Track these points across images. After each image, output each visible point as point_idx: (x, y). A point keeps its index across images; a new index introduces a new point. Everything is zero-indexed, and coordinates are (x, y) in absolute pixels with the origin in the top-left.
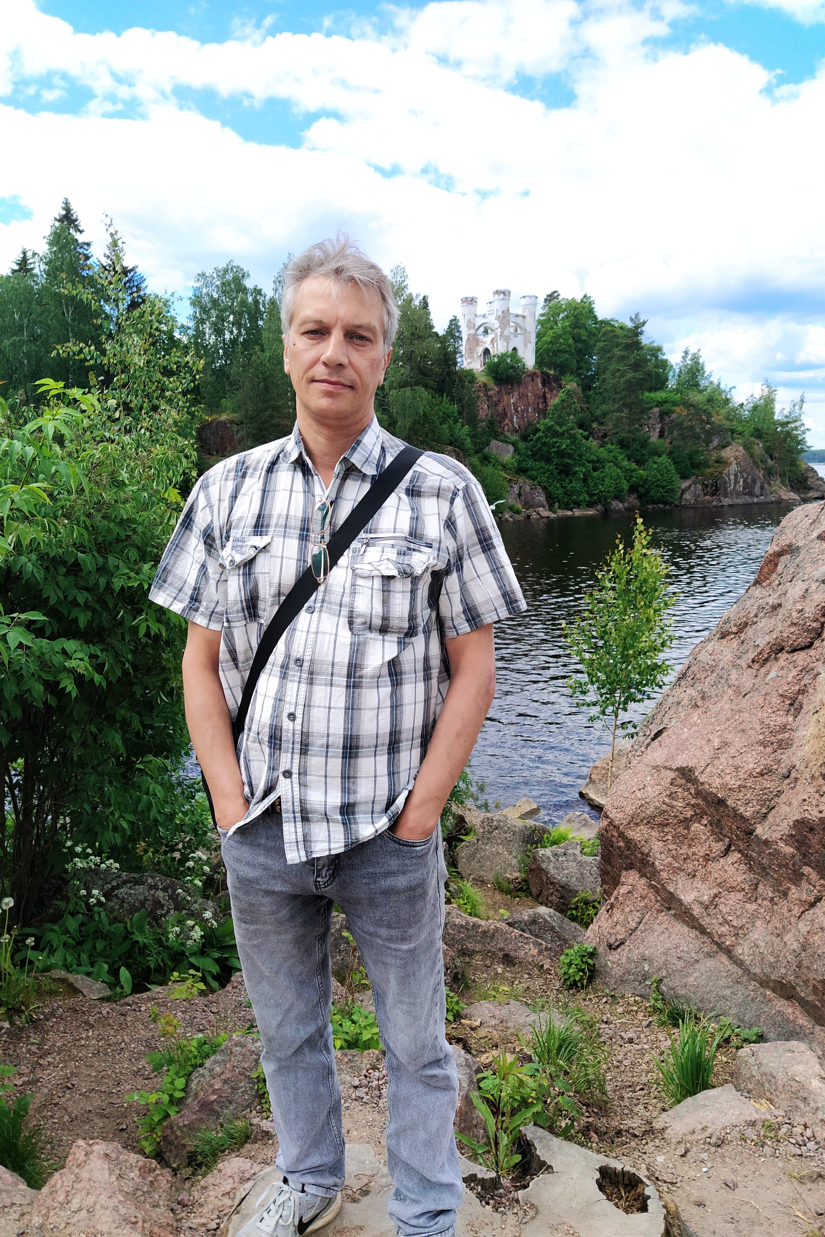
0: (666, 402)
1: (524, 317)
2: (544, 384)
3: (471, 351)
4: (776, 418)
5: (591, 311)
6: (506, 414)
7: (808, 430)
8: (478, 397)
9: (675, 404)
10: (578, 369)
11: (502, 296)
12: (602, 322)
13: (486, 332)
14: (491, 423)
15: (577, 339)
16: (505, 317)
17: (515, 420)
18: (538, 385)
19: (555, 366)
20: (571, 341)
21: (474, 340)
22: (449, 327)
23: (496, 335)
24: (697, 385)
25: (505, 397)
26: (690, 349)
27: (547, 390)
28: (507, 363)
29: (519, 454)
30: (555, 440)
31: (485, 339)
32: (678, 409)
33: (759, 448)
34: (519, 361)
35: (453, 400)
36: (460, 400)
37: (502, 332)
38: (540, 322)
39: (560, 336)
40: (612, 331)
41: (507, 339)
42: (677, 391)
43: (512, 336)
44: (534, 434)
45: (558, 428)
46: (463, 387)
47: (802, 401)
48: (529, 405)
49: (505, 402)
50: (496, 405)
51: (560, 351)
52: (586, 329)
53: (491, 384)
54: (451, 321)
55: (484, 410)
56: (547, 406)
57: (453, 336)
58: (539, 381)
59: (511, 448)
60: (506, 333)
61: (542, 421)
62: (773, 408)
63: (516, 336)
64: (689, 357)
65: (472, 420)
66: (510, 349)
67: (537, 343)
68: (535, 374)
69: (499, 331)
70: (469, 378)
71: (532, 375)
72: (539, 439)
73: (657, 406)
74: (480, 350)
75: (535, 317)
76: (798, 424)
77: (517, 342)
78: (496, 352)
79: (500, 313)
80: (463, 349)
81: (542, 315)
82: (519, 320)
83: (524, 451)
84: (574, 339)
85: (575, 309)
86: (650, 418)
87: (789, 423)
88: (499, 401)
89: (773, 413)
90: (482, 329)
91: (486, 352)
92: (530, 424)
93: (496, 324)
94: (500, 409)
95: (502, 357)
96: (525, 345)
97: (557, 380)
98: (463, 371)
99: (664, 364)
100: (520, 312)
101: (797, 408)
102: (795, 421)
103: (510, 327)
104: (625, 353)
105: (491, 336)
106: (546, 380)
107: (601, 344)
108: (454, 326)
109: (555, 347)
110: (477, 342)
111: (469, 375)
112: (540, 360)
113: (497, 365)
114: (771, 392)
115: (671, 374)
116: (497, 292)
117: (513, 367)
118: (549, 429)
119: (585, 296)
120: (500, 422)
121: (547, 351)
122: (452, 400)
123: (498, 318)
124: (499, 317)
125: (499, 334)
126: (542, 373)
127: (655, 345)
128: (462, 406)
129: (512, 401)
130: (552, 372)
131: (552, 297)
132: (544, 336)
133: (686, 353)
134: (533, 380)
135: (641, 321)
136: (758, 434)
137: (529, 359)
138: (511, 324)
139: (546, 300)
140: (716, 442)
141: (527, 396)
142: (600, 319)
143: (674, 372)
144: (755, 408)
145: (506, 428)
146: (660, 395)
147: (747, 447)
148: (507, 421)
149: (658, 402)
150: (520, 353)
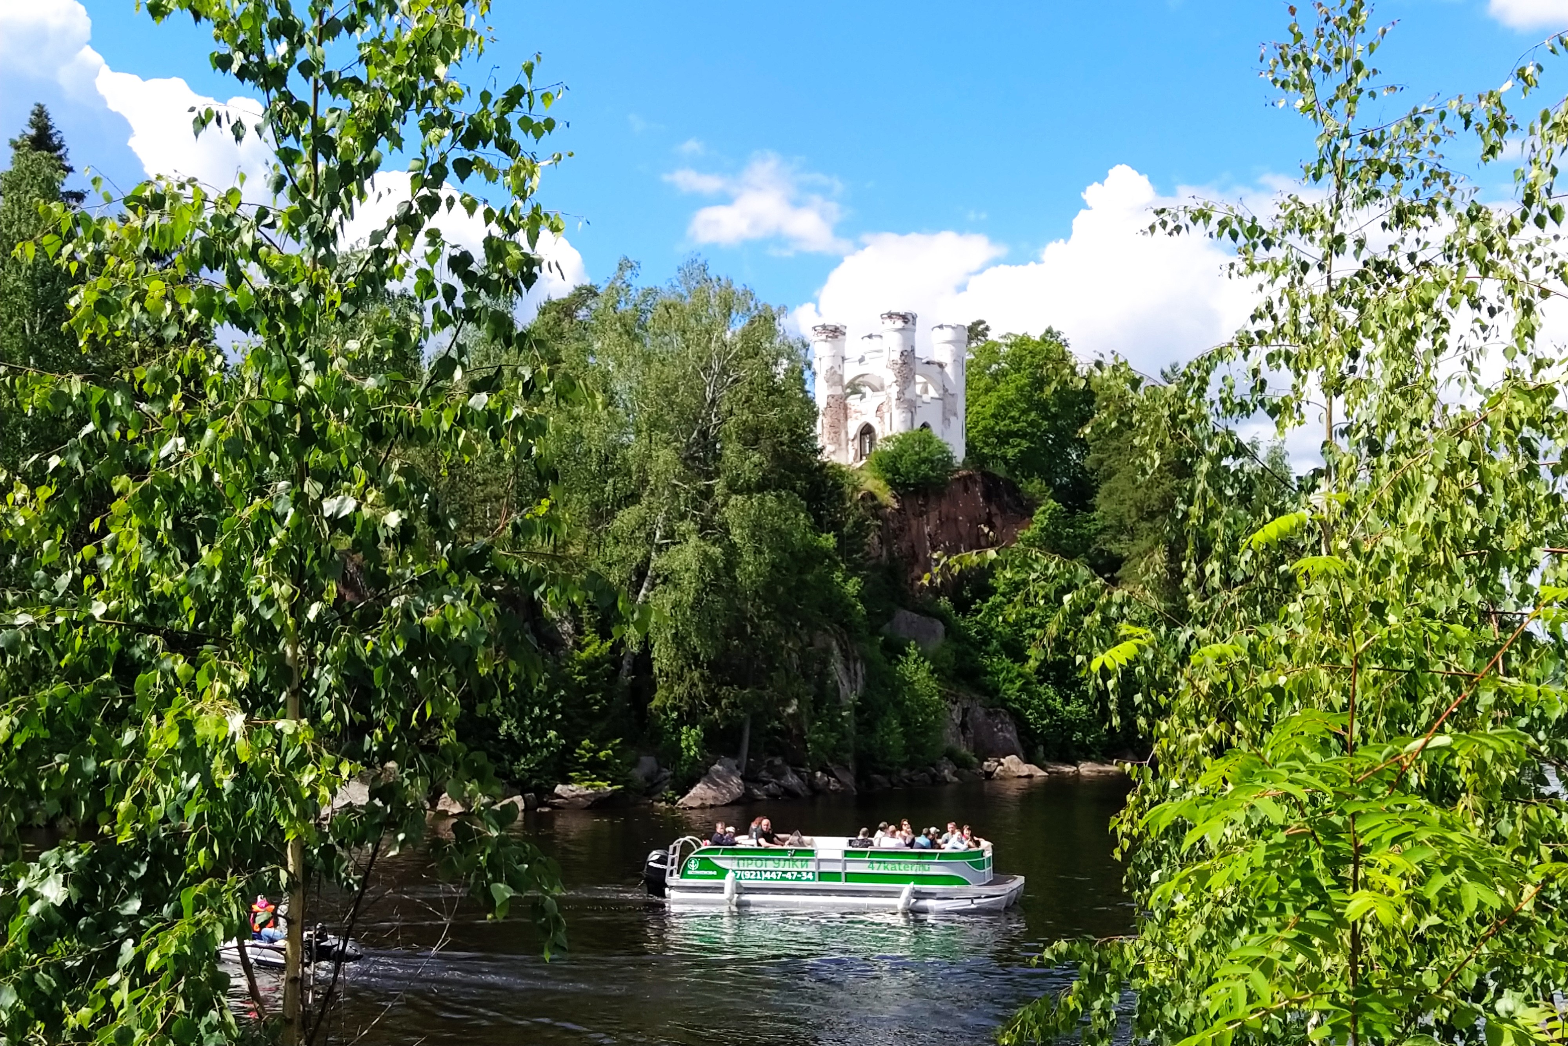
1: (941, 365)
2: (988, 497)
3: (836, 427)
5: (1064, 356)
10: (1049, 469)
11: (899, 324)
14: (890, 572)
16: (906, 364)
18: (975, 498)
19: (1005, 464)
21: (841, 409)
23: (889, 398)
25: (914, 522)
27: (994, 509)
28: (916, 453)
29: (955, 638)
31: (862, 407)
34: (937, 448)
37: (901, 393)
39: (1012, 405)
41: (910, 408)
43: (921, 401)
49: (914, 531)
50: (897, 537)
51: (1014, 435)
53: (886, 494)
58: (978, 490)
59: (939, 626)
60: (908, 395)
63: (928, 401)
66: (917, 425)
68: (969, 475)
69: (895, 389)
71: (964, 479)
74: (855, 427)
75: (958, 367)
77: (929, 414)
78: (888, 433)
79: (896, 356)
82: (933, 371)
85: (1033, 354)
88: (902, 529)
91: (867, 431)
93: (889, 377)
94: (905, 544)
95: (904, 442)
96: (946, 420)
97: (1013, 490)
100: (935, 356)
105: (876, 400)
106: (992, 490)
109: (1002, 426)
110: (848, 411)
111: (839, 476)
112: (975, 446)
113: (895, 456)
116: (890, 316)
119: (1049, 331)
120: (907, 572)
121: (986, 433)
123: (892, 365)
124: (895, 363)
125: (894, 396)
126: (981, 473)
129: (927, 530)
130: (1001, 475)
131: (976, 331)
134: (966, 489)
137: (954, 448)
138: (919, 378)
141: (956, 520)
150: (938, 434)
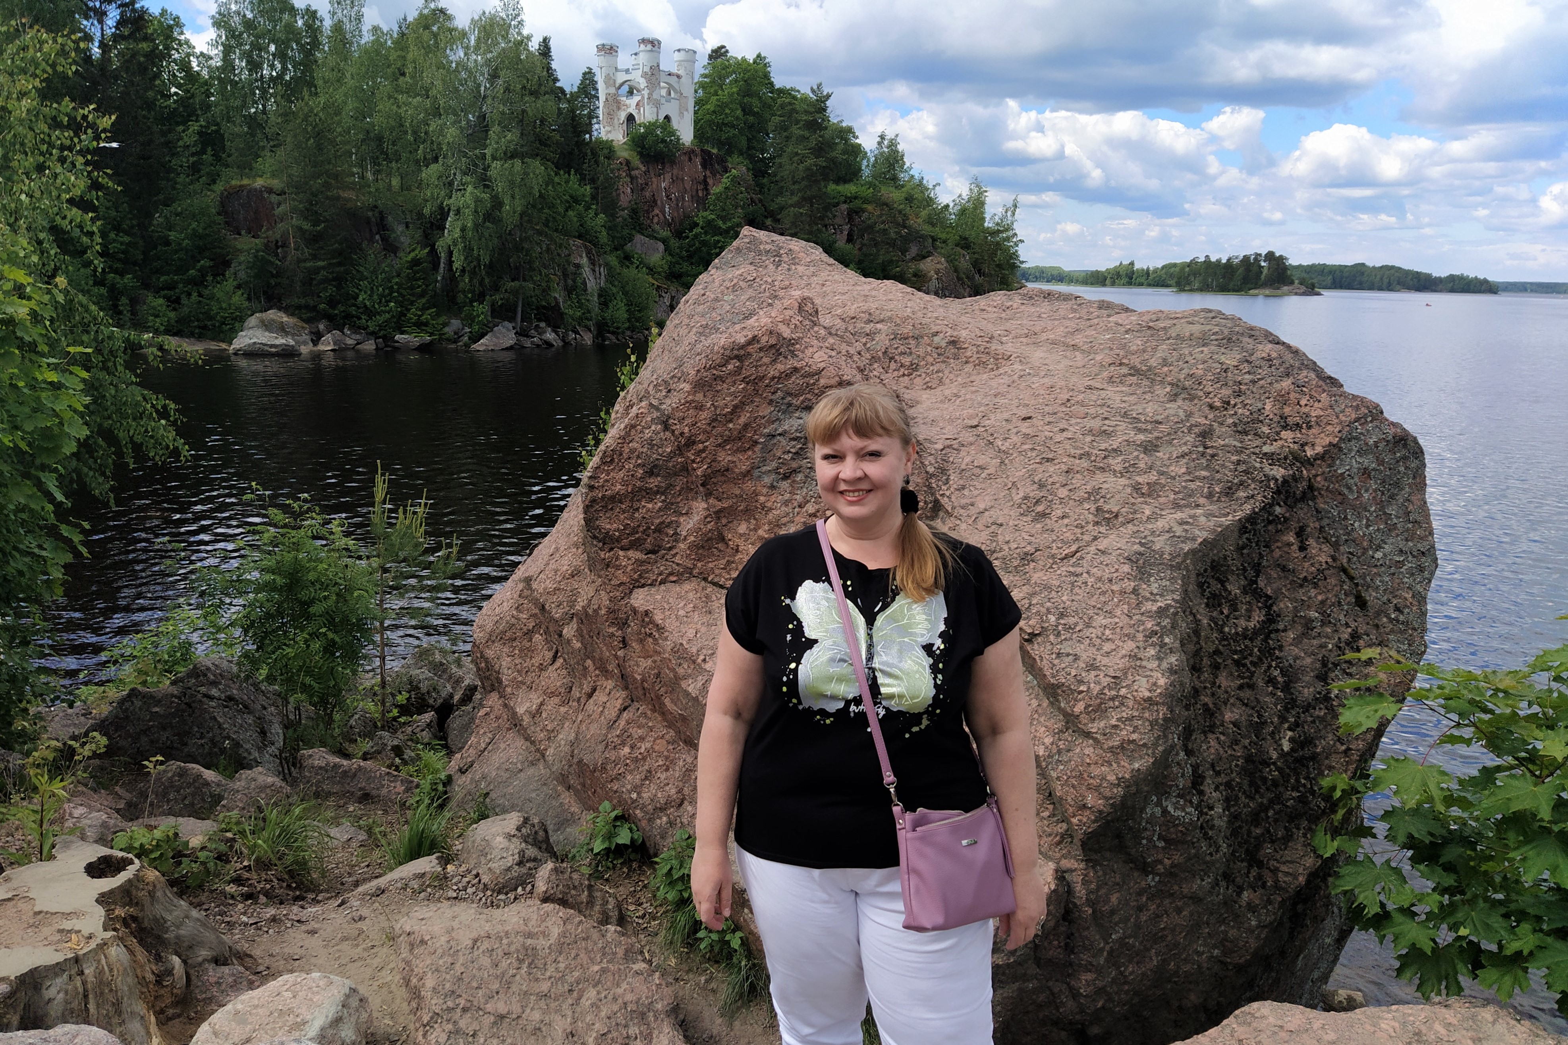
0: (856, 198)
1: (678, 77)
2: (704, 166)
3: (610, 115)
4: (986, 225)
5: (767, 76)
6: (655, 201)
7: (1022, 241)
8: (619, 177)
9: (866, 201)
10: (749, 148)
11: (649, 47)
12: (781, 91)
13: (631, 93)
14: (634, 212)
15: (747, 110)
16: (654, 74)
17: (667, 210)
18: (696, 166)
19: (720, 144)
20: (739, 112)
21: (614, 102)
22: (582, 82)
23: (643, 97)
24: (895, 179)
25: (655, 180)
26: (887, 133)
27: (708, 173)
28: (657, 135)
29: (670, 254)
30: (716, 238)
31: (628, 102)
32: (870, 207)
33: (965, 261)
34: (673, 133)
35: (584, 179)
36: (593, 181)
37: (650, 95)
38: (702, 85)
39: (726, 105)
40: (790, 104)
41: (657, 105)
42: (871, 185)
43: (663, 101)
44: (691, 230)
45: (720, 223)
46: (597, 162)
47: (1015, 206)
48: (686, 191)
49: (654, 186)
50: (642, 189)
51: (726, 125)
52: (760, 98)
53: (636, 161)
54: (585, 74)
55: (626, 195)
56: (708, 194)
57: (587, 95)
58: (698, 161)
59: (661, 247)
60: (655, 96)
61: (701, 214)
62: (983, 213)
63: (668, 101)
64: (886, 142)
65: (610, 208)
66: (661, 118)
67: (696, 113)
68: (693, 151)
69: (646, 93)
70: (606, 151)
71: (690, 153)
72: (696, 236)
73: (845, 202)
74: (623, 116)
75: (693, 79)
76: (1011, 233)
77: (670, 109)
78: (642, 120)
79: (647, 69)
80: (600, 112)
81: (705, 76)
82: (673, 80)
83: (678, 251)
84: (743, 110)
85: (746, 71)
86: (835, 216)
87: (999, 232)
88: (647, 184)
89: (983, 219)
90: (625, 88)
91: (631, 118)
92: (687, 216)
93: (642, 83)
94: (648, 194)
95: (651, 127)
96: (681, 114)
97: (722, 161)
98: (599, 142)
99: (857, 150)
100: (674, 70)
101: (1009, 213)
102: (1007, 230)
103: (660, 88)
104: (806, 133)
105: (636, 99)
106: (707, 161)
107: (777, 119)
108: (588, 80)
109: (719, 119)
110: (618, 105)
111: (608, 148)
112: (700, 133)
113: (643, 137)
114: (981, 193)
115: (865, 163)
116: (644, 41)
117: (663, 141)
118: (709, 223)
119: (759, 56)
120: (648, 212)
121: (710, 123)
122: (582, 179)
123: (644, 75)
124: (646, 74)
125: (646, 96)
126: (702, 150)
127: (844, 124)
128: (596, 188)
129: (663, 185)
130: (715, 151)
131: (718, 53)
132: (707, 103)
133: (882, 137)
134: (690, 160)
135: (825, 93)
136: (965, 243)
137: (686, 133)
138: (662, 84)
139: (710, 57)
140: (914, 250)
141: (683, 180)
142: (777, 87)
143: (868, 161)
144: (963, 211)
145: (656, 220)
146: (850, 189)
147: (950, 260)
148: (656, 211)
149: (846, 197)
150: (675, 124)
